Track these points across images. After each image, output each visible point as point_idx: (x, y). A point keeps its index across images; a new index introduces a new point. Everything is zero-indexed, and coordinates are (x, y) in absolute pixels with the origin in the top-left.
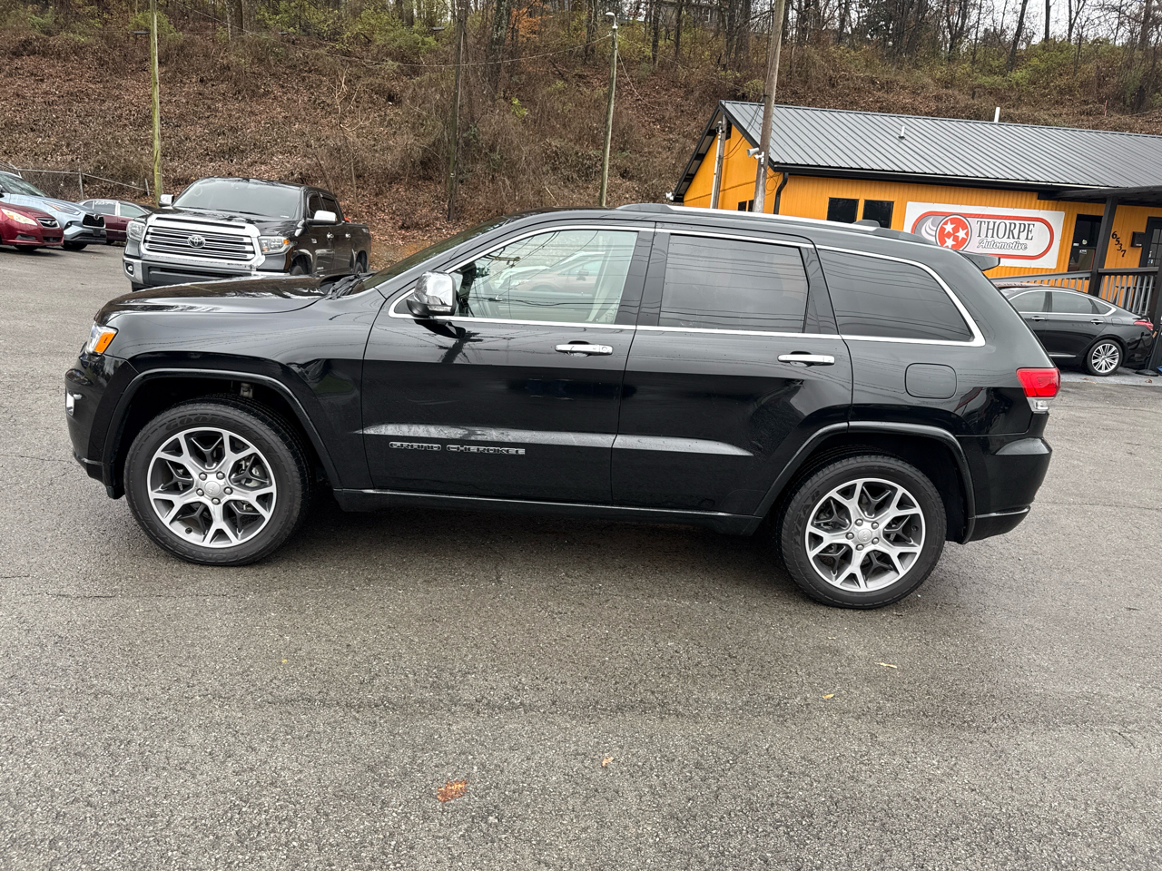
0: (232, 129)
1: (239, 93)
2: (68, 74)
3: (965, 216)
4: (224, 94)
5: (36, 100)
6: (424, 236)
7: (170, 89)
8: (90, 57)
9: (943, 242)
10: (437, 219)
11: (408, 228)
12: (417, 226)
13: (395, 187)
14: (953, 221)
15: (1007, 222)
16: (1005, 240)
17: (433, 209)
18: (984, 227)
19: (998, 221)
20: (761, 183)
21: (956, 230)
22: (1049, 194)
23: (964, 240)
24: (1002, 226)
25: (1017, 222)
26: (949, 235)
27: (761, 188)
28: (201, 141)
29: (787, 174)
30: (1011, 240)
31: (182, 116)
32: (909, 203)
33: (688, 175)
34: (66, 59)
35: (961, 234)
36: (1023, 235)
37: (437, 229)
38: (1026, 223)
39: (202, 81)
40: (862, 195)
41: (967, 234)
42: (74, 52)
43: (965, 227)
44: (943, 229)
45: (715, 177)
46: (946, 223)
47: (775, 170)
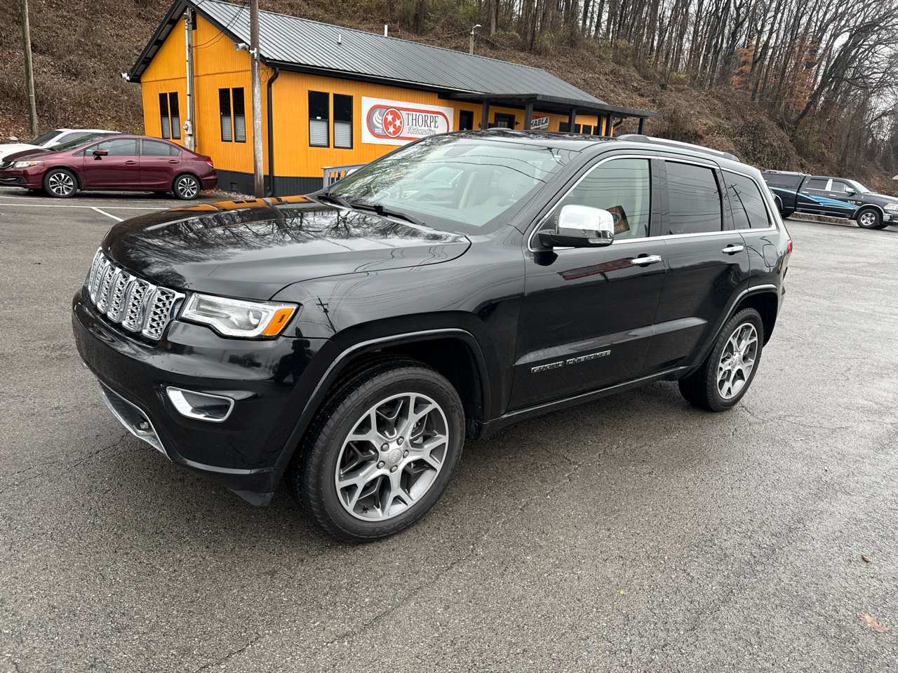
3: (399, 109)
9: (387, 129)
14: (392, 113)
15: (423, 114)
16: (423, 128)
18: (410, 117)
19: (418, 114)
20: (257, 75)
21: (394, 119)
22: (446, 95)
23: (400, 127)
24: (421, 117)
25: (429, 115)
26: (390, 123)
27: (257, 79)
29: (277, 69)
30: (427, 128)
32: (363, 98)
33: (146, 58)
35: (397, 123)
36: (433, 124)
38: (434, 115)
40: (332, 89)
41: (401, 123)
43: (399, 118)
44: (386, 119)
45: (187, 63)
46: (387, 114)
47: (267, 64)
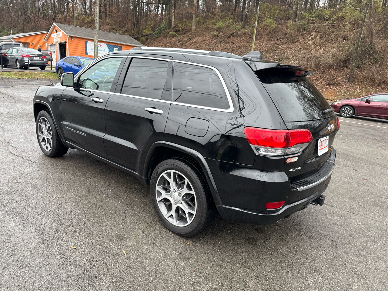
0: (281, 54)
1: (288, 42)
2: (240, 41)
4: (283, 43)
5: (230, 49)
6: (335, 88)
7: (268, 43)
8: (247, 35)
10: (343, 81)
11: (330, 85)
12: (334, 84)
13: (331, 70)
17: (343, 78)
28: (270, 58)
31: (267, 51)
34: (242, 37)
37: (342, 85)
39: (277, 39)
42: (244, 35)
